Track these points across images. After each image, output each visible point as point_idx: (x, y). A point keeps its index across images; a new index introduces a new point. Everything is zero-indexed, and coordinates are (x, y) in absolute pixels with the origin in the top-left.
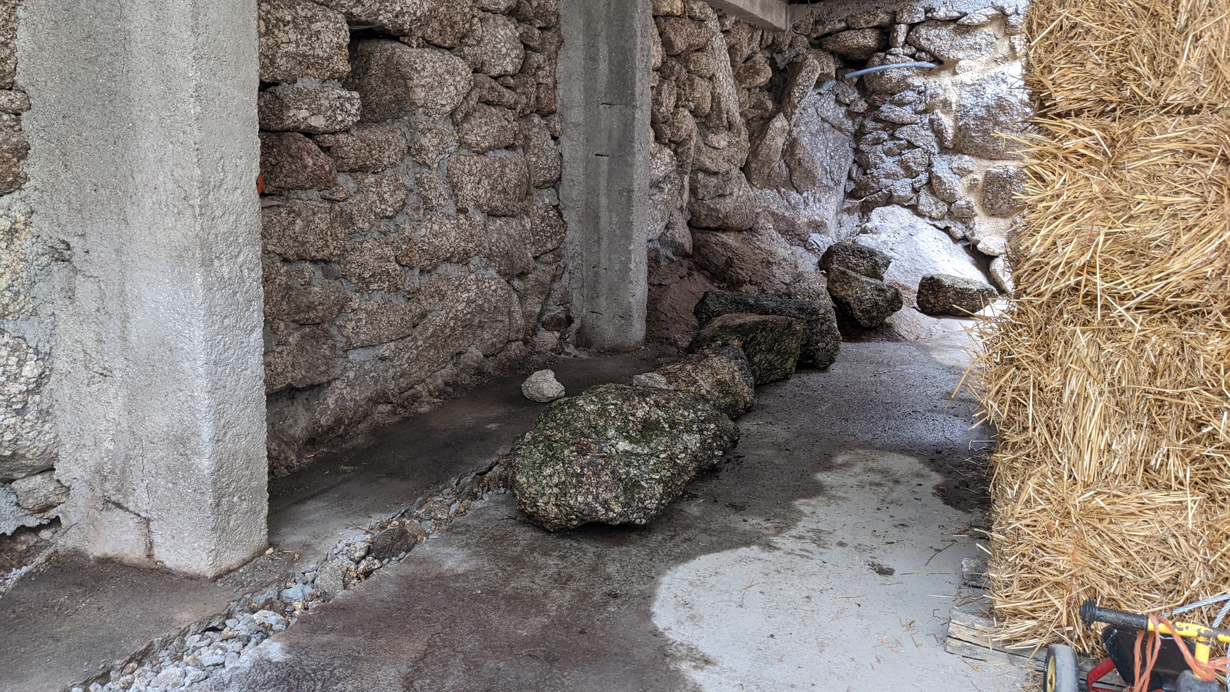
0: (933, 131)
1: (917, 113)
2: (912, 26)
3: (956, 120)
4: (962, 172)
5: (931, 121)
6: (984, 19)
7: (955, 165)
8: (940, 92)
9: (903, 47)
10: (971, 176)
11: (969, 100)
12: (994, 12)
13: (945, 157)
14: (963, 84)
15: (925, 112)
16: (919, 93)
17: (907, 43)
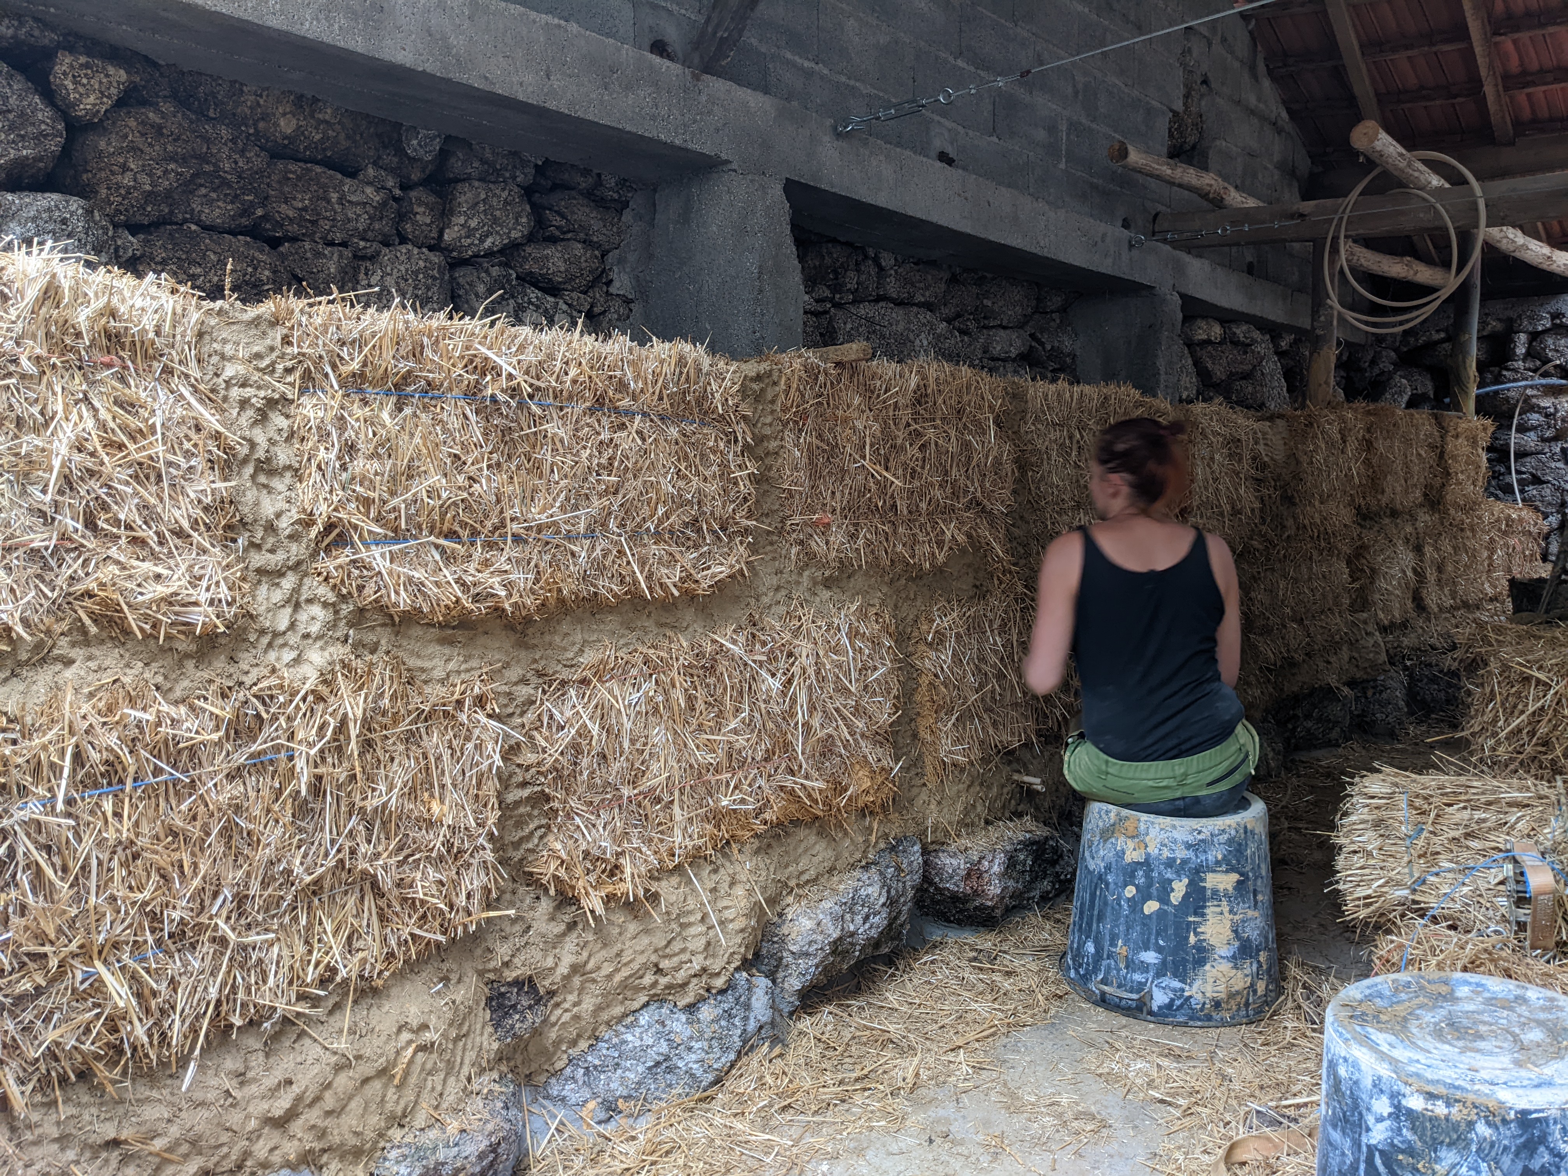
1: (1544, 440)
9: (1523, 360)
15: (1555, 439)
16: (1547, 416)
17: (1530, 354)
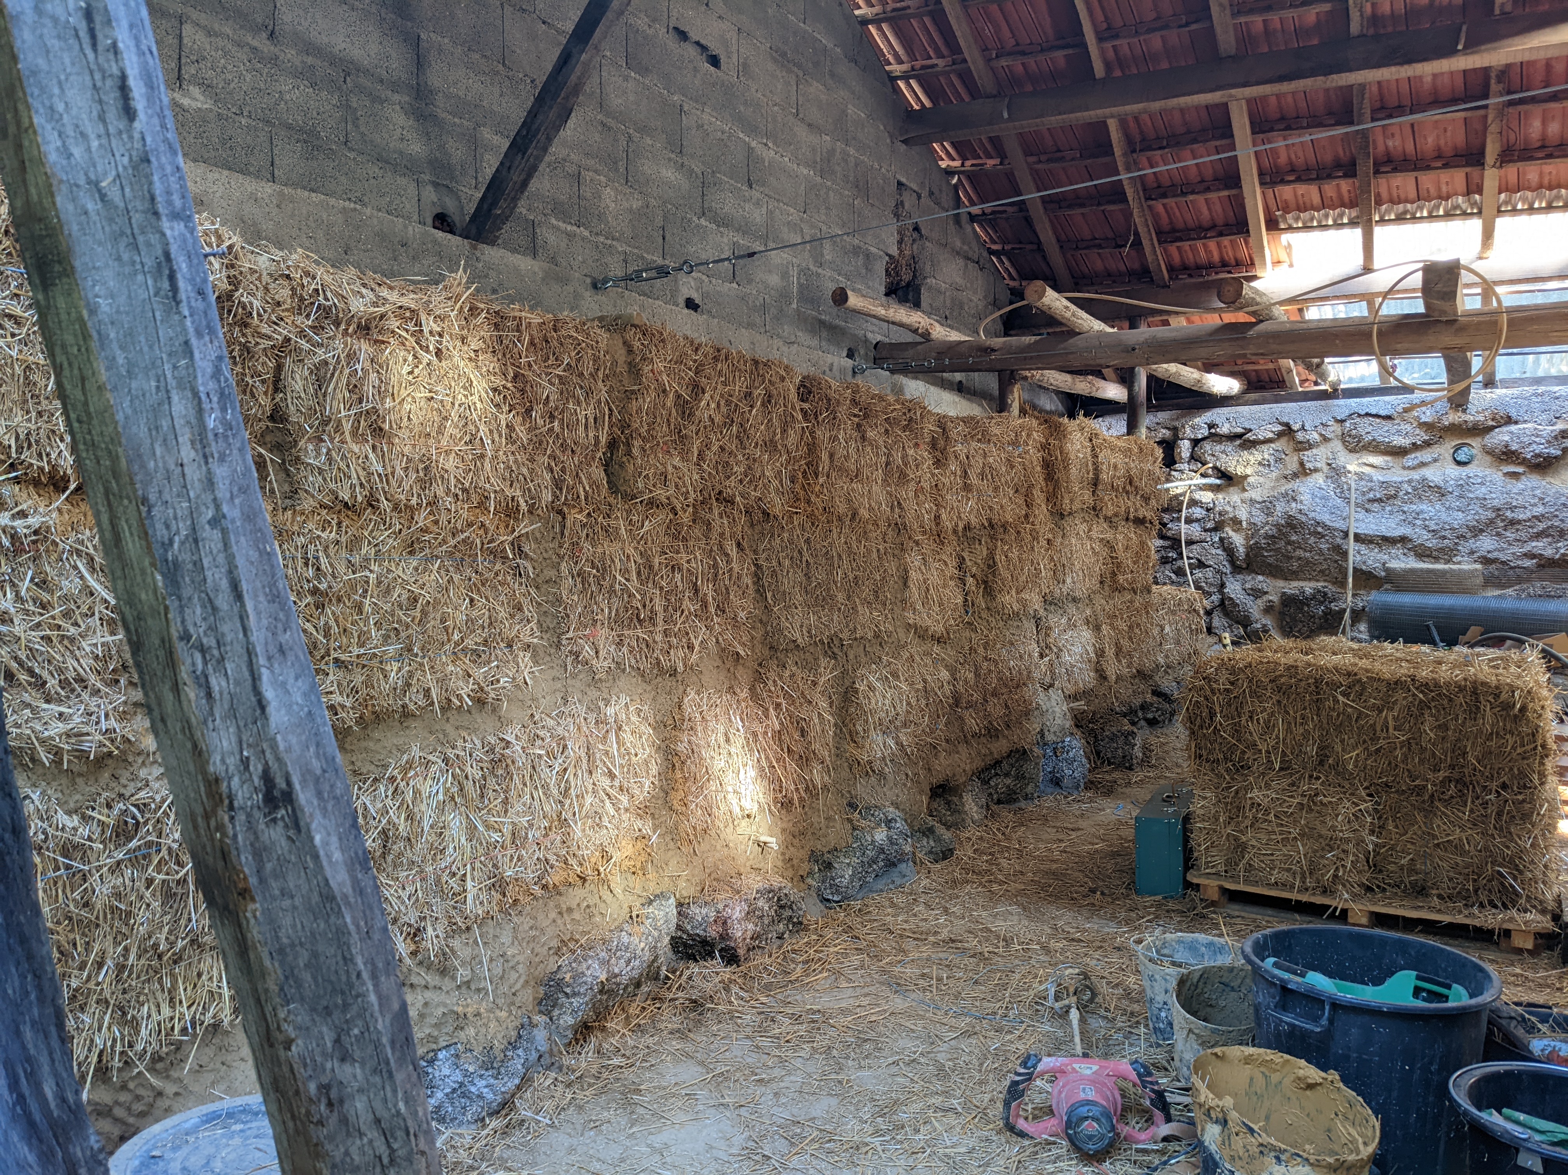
0: (1225, 550)
1: (1206, 530)
2: (1196, 442)
3: (1247, 538)
4: (1257, 593)
5: (1221, 539)
6: (1271, 435)
7: (1248, 586)
8: (1228, 508)
9: (1189, 462)
10: (1266, 598)
11: (1259, 518)
12: (1280, 428)
13: (1240, 577)
14: (1252, 502)
15: (1215, 529)
16: (1208, 510)
17: (1193, 458)
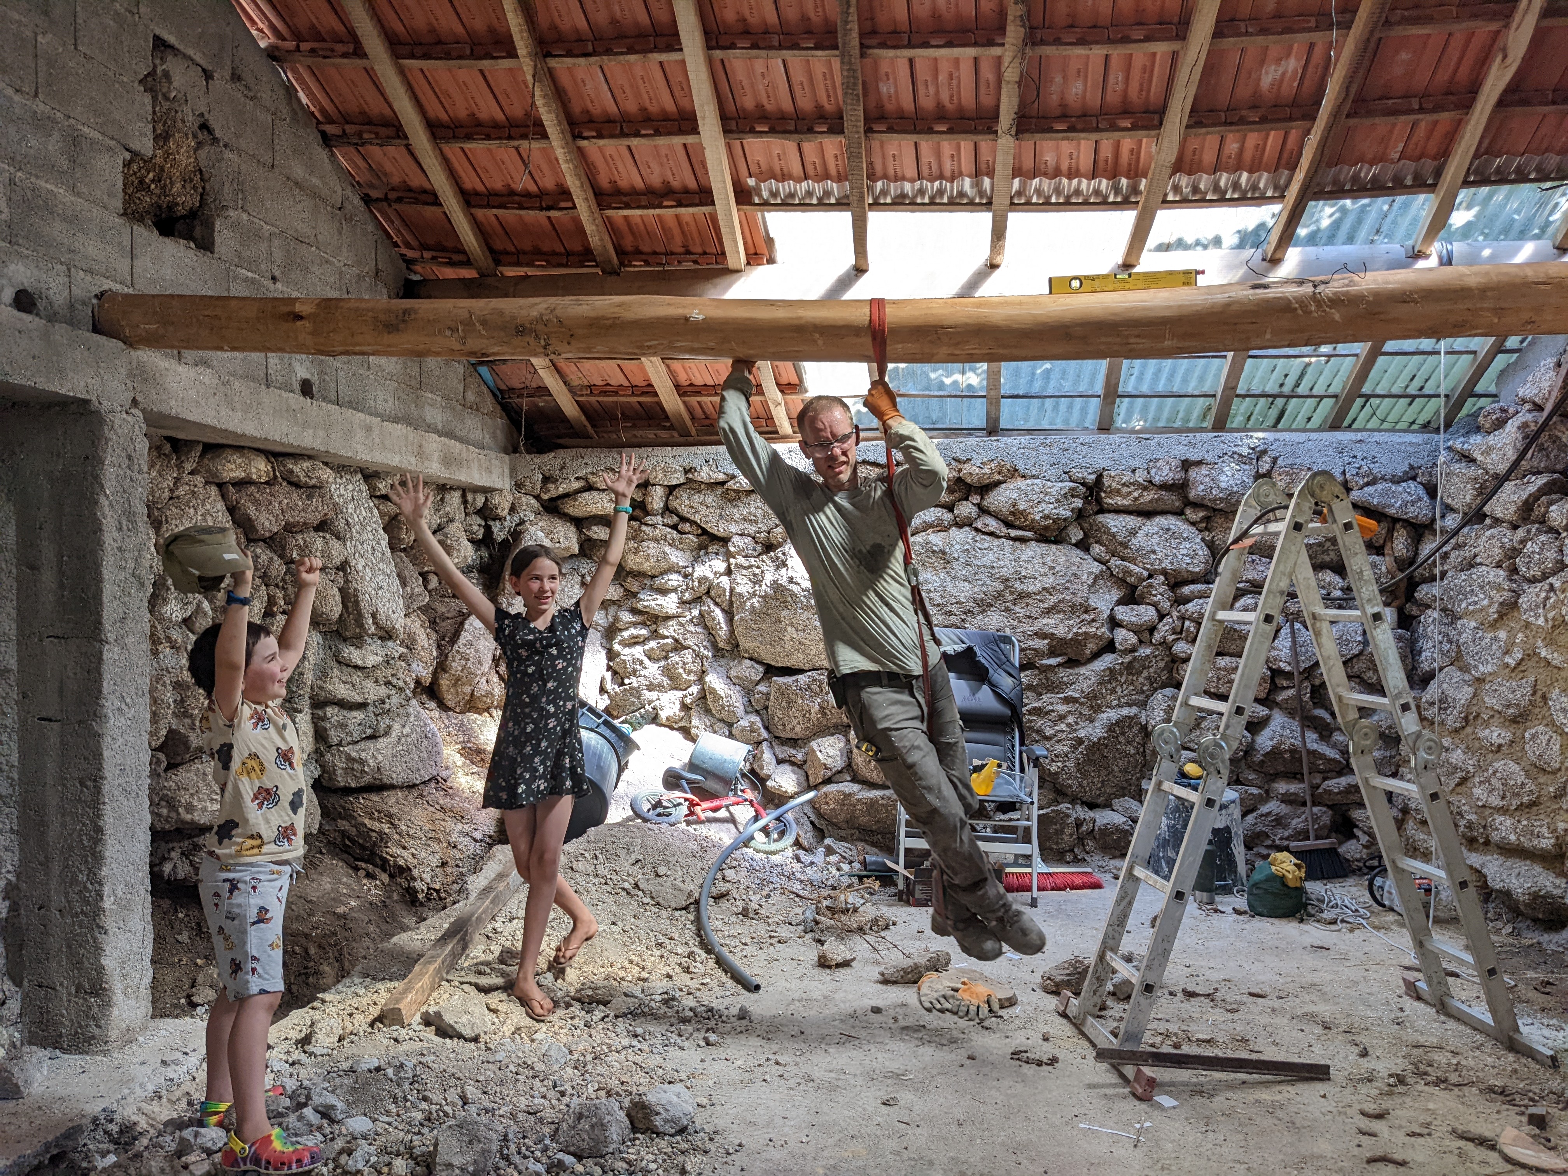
0: (705, 627)
1: (683, 602)
2: (671, 489)
3: (732, 613)
4: (743, 683)
5: (701, 614)
7: (733, 673)
8: (710, 575)
9: (661, 516)
11: (745, 587)
13: (723, 662)
14: (738, 566)
15: (695, 601)
17: (668, 509)
